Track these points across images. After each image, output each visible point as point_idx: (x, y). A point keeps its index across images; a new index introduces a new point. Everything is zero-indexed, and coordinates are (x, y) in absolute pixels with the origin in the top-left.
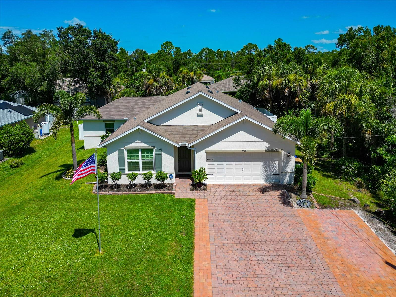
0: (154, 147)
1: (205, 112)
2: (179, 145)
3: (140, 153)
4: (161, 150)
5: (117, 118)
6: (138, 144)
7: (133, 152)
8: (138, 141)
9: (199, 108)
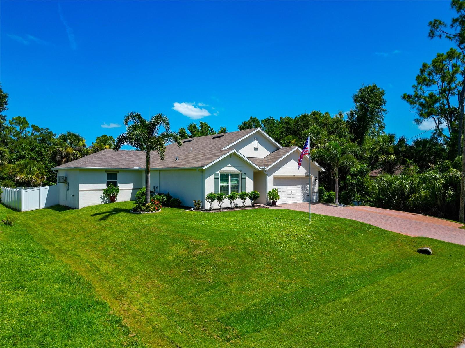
0: (241, 171)
1: (260, 146)
2: (261, 168)
3: (230, 177)
4: (245, 174)
5: (123, 167)
6: (229, 168)
7: (224, 176)
8: (229, 165)
9: (256, 142)
